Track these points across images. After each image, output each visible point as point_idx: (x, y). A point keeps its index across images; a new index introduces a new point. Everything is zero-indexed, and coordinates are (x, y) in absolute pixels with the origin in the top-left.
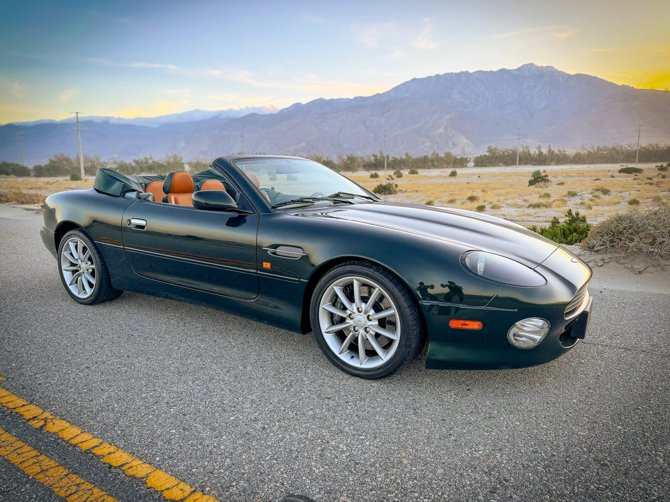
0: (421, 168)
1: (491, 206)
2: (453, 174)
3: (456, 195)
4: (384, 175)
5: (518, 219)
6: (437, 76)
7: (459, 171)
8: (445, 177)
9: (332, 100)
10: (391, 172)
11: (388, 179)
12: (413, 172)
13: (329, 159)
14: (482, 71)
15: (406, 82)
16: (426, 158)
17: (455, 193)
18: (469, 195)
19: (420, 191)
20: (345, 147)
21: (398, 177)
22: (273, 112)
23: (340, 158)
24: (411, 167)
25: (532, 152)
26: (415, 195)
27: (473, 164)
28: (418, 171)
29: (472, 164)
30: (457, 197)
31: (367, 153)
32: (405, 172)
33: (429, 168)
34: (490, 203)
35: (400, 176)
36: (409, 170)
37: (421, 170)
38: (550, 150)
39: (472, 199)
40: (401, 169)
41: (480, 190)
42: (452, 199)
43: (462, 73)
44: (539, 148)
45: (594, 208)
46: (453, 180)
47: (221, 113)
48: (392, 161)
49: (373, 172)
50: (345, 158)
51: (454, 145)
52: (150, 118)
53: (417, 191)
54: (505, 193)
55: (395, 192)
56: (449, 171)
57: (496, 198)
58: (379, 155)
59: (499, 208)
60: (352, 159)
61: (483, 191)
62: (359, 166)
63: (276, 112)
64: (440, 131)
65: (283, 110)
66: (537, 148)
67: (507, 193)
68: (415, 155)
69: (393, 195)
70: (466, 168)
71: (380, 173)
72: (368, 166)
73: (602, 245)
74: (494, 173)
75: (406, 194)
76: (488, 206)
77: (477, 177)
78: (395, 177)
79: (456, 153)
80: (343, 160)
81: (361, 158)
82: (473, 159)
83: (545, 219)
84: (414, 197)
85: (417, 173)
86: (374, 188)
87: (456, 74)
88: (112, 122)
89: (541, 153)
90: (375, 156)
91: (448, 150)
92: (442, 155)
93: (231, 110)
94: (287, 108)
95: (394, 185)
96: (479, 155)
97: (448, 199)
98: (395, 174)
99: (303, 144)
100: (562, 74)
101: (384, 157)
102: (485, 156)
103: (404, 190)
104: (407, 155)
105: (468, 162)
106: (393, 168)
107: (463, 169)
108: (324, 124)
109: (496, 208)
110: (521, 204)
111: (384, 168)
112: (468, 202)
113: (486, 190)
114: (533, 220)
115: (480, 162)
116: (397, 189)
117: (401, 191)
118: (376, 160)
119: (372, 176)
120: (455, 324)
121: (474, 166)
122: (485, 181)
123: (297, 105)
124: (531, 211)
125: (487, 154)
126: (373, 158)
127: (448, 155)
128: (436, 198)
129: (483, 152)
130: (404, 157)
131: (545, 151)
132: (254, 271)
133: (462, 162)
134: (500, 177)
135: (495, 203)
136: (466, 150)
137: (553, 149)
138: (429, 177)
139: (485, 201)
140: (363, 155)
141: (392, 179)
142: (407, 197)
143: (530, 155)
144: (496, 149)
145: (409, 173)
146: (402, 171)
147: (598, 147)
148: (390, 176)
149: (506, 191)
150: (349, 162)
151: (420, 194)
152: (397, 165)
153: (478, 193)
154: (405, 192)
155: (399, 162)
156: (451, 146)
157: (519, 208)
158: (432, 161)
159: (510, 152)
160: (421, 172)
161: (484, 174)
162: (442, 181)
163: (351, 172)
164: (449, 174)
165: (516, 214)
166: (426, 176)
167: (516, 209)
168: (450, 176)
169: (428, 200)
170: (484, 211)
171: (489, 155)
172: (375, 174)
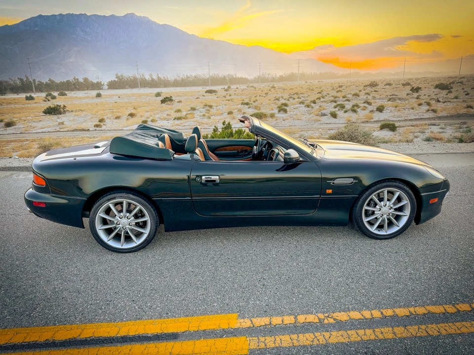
0: (68, 90)
1: (150, 120)
2: (99, 95)
3: (116, 112)
6: (61, 15)
7: (102, 93)
8: (93, 98)
10: (44, 95)
11: (45, 101)
12: (62, 94)
16: (68, 82)
17: (114, 111)
18: (130, 112)
19: (84, 111)
24: (59, 89)
25: (147, 78)
27: (107, 87)
28: (67, 92)
30: (119, 114)
31: (12, 79)
32: (56, 94)
33: (74, 90)
35: (53, 97)
36: (58, 93)
38: (158, 77)
39: (132, 115)
40: (51, 91)
42: (117, 116)
43: (80, 14)
44: (151, 75)
45: (212, 117)
46: (98, 100)
48: (39, 84)
49: (26, 95)
53: (81, 110)
54: (149, 109)
55: (65, 112)
56: (94, 93)
57: (148, 114)
59: (156, 121)
61: (134, 108)
66: (150, 75)
67: (151, 110)
69: (63, 115)
70: (104, 90)
75: (74, 113)
78: (50, 98)
82: (106, 83)
83: (190, 127)
85: (66, 95)
86: (43, 110)
87: (76, 15)
89: (153, 80)
90: (21, 80)
91: (84, 76)
92: (81, 80)
95: (63, 107)
96: (110, 80)
97: (113, 115)
98: (47, 95)
100: (155, 23)
101: (30, 81)
102: (115, 81)
103: (69, 110)
104: (50, 80)
105: (103, 85)
106: (41, 91)
109: (154, 121)
112: (130, 117)
114: (182, 128)
115: (112, 85)
116: (65, 110)
118: (22, 84)
119: (28, 98)
120: (431, 201)
121: (108, 89)
122: (126, 100)
124: (177, 122)
125: (116, 80)
126: (19, 82)
127: (86, 80)
129: (113, 78)
130: (49, 82)
131: (155, 77)
132: (319, 196)
134: (134, 97)
137: (160, 76)
138: (80, 98)
139: (141, 117)
140: (9, 80)
141: (48, 100)
142: (77, 116)
143: (146, 80)
144: (122, 76)
145: (59, 95)
146: (52, 93)
147: (187, 76)
148: (46, 98)
151: (85, 113)
153: (133, 111)
154: (72, 111)
155: (45, 85)
158: (74, 84)
159: (132, 78)
160: (70, 94)
162: (93, 101)
164: (95, 95)
168: (96, 97)
171: (118, 81)
172: (30, 96)
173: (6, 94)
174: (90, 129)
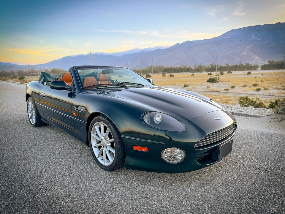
0: (234, 70)
1: (264, 89)
2: (249, 73)
3: (247, 83)
4: (214, 74)
5: (277, 95)
6: (244, 28)
7: (252, 72)
8: (244, 75)
9: (193, 41)
10: (219, 73)
11: (216, 76)
12: (229, 72)
13: (190, 67)
14: (267, 24)
15: (228, 32)
16: (236, 66)
17: (247, 82)
18: (254, 83)
19: (230, 81)
20: (198, 61)
21: (221, 75)
22: (167, 48)
23: (195, 66)
24: (229, 70)
26: (227, 83)
28: (232, 72)
29: (260, 68)
30: (248, 84)
31: (208, 64)
32: (225, 73)
33: (238, 70)
34: (264, 87)
35: (222, 74)
36: (227, 72)
37: (234, 71)
39: (255, 85)
40: (224, 71)
41: (260, 81)
42: (245, 85)
43: (256, 26)
46: (249, 76)
47: (145, 49)
48: (220, 67)
49: (209, 73)
50: (197, 66)
51: (252, 60)
52: (119, 53)
53: (228, 81)
54: (273, 82)
55: (218, 82)
56: (247, 72)
57: (268, 85)
58: (213, 65)
59: (268, 89)
60: (200, 67)
61: (261, 81)
62: (203, 70)
63: (168, 48)
64: (245, 53)
65: (171, 46)
67: (274, 83)
68: (231, 64)
69: (216, 83)
70: (257, 71)
71: (213, 73)
72: (207, 70)
73: (283, 110)
74: (271, 73)
75: (223, 83)
76: (262, 89)
77: (261, 74)
78: (219, 75)
79: (252, 63)
80: (196, 67)
81: (205, 66)
82: (260, 66)
84: (226, 84)
85: (231, 73)
86: (207, 80)
87: (253, 26)
88: (104, 54)
90: (211, 65)
91: (248, 62)
92: (244, 64)
93: (150, 48)
94: (173, 46)
95: (217, 78)
96: (263, 64)
97: (243, 85)
98: (220, 73)
99: (179, 61)
101: (215, 66)
102: (267, 65)
103: (222, 80)
104: (227, 64)
105: (258, 67)
106: (220, 70)
107: (255, 71)
108: (189, 52)
109: (266, 90)
110: (280, 88)
111: (215, 70)
112: (253, 87)
113: (263, 81)
115: (264, 68)
116: (219, 80)
117: (220, 81)
118: (212, 67)
119: (209, 74)
120: (136, 148)
121: (261, 70)
122: (265, 77)
123: (178, 44)
125: (268, 64)
126: (210, 66)
127: (248, 64)
128: (237, 85)
129: (266, 63)
130: (226, 66)
133: (255, 68)
134: (273, 75)
135: (267, 87)
136: (258, 62)
138: (237, 75)
139: (261, 86)
140: (206, 65)
141: (218, 75)
142: (223, 84)
144: (273, 61)
145: (228, 73)
146: (223, 72)
148: (217, 74)
149: (274, 81)
150: (199, 68)
151: (229, 82)
152: (222, 69)
153: (259, 83)
154: (223, 81)
155: (223, 68)
156: (250, 60)
157: (279, 90)
159: (280, 63)
160: (233, 72)
161: (265, 73)
162: (243, 76)
163: (199, 73)
164: (247, 73)
165: (276, 93)
166: (235, 74)
167: (277, 90)
169: (233, 85)
170: (260, 91)
171: (269, 65)
172: (210, 73)
173: (203, 72)
174: (221, 91)
